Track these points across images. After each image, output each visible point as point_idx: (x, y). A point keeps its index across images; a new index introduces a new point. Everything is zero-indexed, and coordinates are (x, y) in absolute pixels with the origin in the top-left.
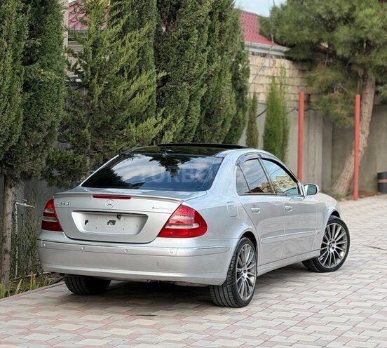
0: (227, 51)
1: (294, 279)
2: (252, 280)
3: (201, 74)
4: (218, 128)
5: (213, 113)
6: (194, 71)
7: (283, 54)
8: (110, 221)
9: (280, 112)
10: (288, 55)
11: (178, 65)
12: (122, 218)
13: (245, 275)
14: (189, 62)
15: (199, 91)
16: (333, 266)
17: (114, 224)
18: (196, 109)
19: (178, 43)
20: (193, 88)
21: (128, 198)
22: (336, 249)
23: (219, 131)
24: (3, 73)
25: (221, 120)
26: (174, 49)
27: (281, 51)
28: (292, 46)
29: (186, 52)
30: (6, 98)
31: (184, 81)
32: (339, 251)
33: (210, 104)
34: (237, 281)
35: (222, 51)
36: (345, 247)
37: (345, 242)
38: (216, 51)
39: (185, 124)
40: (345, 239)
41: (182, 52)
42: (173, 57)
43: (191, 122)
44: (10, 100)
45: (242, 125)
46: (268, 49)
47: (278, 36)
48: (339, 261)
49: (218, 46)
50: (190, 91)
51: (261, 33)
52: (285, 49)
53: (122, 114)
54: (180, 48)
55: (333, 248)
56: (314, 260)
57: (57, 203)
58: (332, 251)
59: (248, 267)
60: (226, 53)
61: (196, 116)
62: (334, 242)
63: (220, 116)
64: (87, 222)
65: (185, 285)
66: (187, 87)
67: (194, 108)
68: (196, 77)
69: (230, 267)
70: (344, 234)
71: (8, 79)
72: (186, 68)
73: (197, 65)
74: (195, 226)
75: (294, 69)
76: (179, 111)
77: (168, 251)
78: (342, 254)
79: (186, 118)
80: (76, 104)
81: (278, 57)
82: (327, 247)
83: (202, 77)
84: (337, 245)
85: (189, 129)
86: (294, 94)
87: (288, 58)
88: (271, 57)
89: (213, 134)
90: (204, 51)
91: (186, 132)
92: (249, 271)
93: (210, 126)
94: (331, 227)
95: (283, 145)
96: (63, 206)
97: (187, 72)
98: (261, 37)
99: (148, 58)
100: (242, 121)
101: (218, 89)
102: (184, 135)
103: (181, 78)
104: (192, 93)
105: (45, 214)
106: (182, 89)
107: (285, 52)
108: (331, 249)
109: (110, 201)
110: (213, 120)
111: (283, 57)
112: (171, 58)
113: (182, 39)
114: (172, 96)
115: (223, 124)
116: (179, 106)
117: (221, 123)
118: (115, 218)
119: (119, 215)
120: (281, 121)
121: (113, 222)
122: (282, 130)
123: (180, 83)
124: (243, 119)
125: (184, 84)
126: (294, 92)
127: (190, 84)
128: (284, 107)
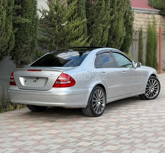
0: (121, 10)
1: (133, 103)
2: (103, 105)
3: (107, 20)
5: (116, 36)
6: (104, 19)
7: (158, 13)
8: (34, 81)
9: (153, 35)
10: (160, 13)
11: (97, 17)
12: (39, 79)
13: (99, 103)
14: (102, 15)
15: (107, 27)
16: (153, 97)
17: (36, 82)
18: (106, 34)
19: (96, 7)
20: (104, 25)
21: (41, 70)
22: (154, 90)
23: (118, 43)
24: (2, 20)
25: (119, 39)
26: (95, 10)
27: (157, 12)
28: (161, 9)
29: (100, 11)
30: (4, 30)
31: (100, 23)
32: (155, 91)
33: (114, 32)
34: (93, 106)
35: (119, 10)
36: (158, 89)
37: (158, 87)
38: (116, 10)
39: (102, 41)
40: (158, 86)
41: (98, 11)
42: (95, 13)
43: (104, 40)
44: (7, 31)
45: (130, 40)
46: (151, 11)
47: (155, 5)
48: (155, 95)
49: (117, 8)
50: (103, 27)
51: (149, 5)
52: (159, 11)
53: (68, 37)
54: (98, 10)
55: (152, 90)
56: (143, 95)
57: (14, 74)
58: (152, 91)
59: (100, 99)
60: (120, 11)
61: (106, 37)
62: (153, 87)
64: (25, 81)
65: (67, 108)
66: (102, 25)
67: (105, 34)
68: (105, 21)
69: (89, 100)
70: (157, 83)
71: (4, 22)
72: (101, 18)
73: (105, 16)
74: (69, 82)
75: (163, 19)
76: (98, 35)
77: (56, 93)
78: (157, 92)
79: (102, 38)
80: (50, 33)
81: (156, 14)
82: (150, 90)
83: (108, 21)
84: (154, 89)
85: (103, 43)
86: (163, 29)
87: (160, 14)
88: (153, 14)
89: (116, 44)
90: (109, 10)
91: (102, 44)
92: (101, 101)
93: (114, 41)
94: (151, 81)
95: (154, 49)
96: (16, 75)
97: (101, 19)
98: (149, 6)
99: (82, 14)
100: (131, 39)
101: (117, 26)
102: (102, 45)
103: (99, 22)
104: (104, 28)
105: (11, 78)
106: (100, 26)
107: (159, 12)
108: (151, 90)
109: (34, 72)
110: (116, 39)
111: (158, 14)
112: (94, 14)
113: (99, 6)
114: (95, 29)
116: (99, 33)
117: (119, 40)
118: (36, 80)
119: (37, 78)
120: (153, 39)
121: (35, 81)
122: (154, 43)
123: (98, 24)
124: (131, 38)
125: (100, 24)
126: (163, 28)
128: (155, 34)
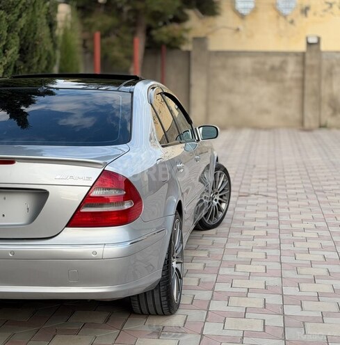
4: (34, 64)
5: (27, 49)
15: (18, 22)
16: (216, 221)
18: (15, 42)
20: (12, 17)
21: (11, 162)
22: (219, 201)
23: (35, 67)
25: (36, 56)
32: (221, 203)
33: (24, 38)
36: (227, 198)
37: (227, 192)
40: (228, 188)
48: (221, 215)
50: (8, 21)
61: (16, 50)
63: (36, 51)
66: (4, 17)
67: (12, 41)
68: (14, 5)
70: (226, 183)
77: (89, 251)
78: (223, 206)
79: (4, 52)
82: (211, 200)
83: (20, 6)
84: (220, 197)
93: (25, 62)
104: (10, 23)
108: (214, 202)
110: (29, 56)
115: (39, 61)
117: (37, 59)
127: (8, 13)
